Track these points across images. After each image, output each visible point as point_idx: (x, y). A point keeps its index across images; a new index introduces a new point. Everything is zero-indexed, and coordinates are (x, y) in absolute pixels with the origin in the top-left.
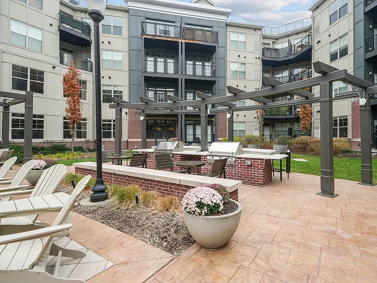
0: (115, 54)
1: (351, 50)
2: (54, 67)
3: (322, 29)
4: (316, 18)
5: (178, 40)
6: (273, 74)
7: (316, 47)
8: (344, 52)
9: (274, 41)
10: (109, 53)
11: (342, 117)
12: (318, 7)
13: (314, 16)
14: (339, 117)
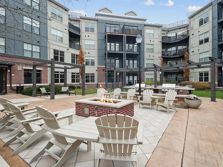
0: (91, 41)
1: (210, 40)
2: (68, 50)
3: (195, 28)
4: (191, 22)
5: (123, 35)
6: (167, 49)
7: (191, 37)
8: (207, 40)
9: (168, 32)
10: (89, 41)
11: (205, 72)
12: (192, 17)
13: (190, 21)
14: (204, 72)
